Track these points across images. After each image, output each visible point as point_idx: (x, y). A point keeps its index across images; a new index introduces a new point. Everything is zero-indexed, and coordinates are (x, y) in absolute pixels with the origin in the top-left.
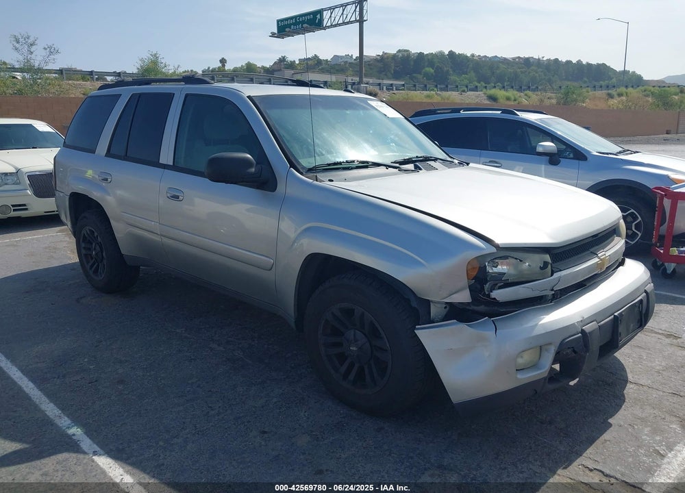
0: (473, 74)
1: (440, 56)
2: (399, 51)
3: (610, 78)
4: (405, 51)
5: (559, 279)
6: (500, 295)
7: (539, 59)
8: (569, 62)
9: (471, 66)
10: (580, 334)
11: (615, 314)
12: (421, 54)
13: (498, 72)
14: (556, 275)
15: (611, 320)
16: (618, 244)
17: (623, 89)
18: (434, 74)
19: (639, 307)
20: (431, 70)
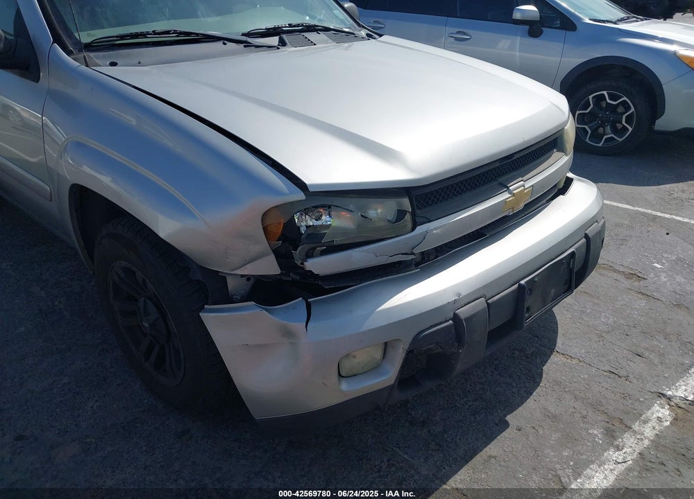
5: (424, 236)
6: (319, 265)
10: (451, 322)
11: (522, 282)
14: (420, 229)
15: (513, 292)
16: (559, 163)
19: (569, 264)
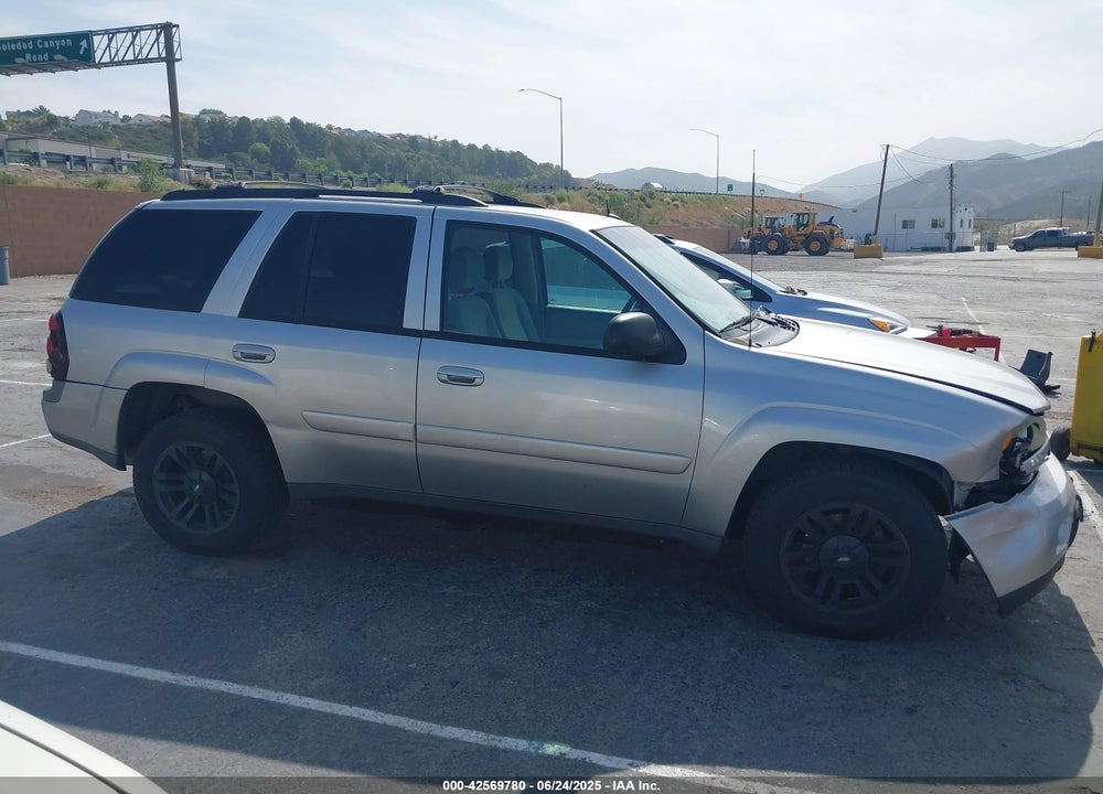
0: (333, 157)
1: (276, 123)
2: (204, 112)
3: (529, 174)
4: (215, 112)
7: (430, 140)
8: (472, 147)
9: (329, 144)
12: (244, 120)
13: (373, 155)
17: (562, 192)
18: (270, 154)
20: (266, 148)
